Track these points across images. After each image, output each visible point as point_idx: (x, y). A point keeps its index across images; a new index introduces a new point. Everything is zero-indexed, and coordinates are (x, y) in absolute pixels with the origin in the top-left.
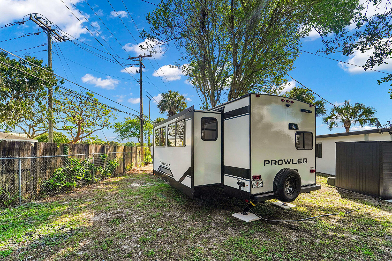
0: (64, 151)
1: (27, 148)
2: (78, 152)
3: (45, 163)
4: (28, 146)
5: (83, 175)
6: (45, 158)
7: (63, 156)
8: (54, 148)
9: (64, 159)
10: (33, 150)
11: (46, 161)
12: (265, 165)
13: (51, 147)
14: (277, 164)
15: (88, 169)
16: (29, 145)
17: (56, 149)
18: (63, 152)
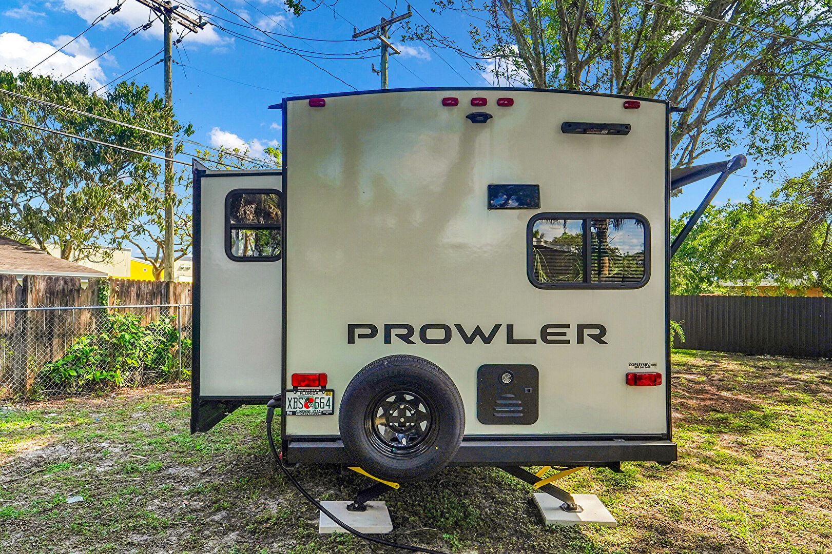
0: (99, 297)
1: (7, 289)
2: (138, 300)
3: (50, 321)
4: (9, 284)
5: (147, 357)
6: (48, 312)
7: (97, 309)
8: (71, 291)
9: (99, 314)
10: (21, 293)
11: (52, 319)
12: (351, 340)
13: (66, 286)
14: (416, 337)
15: (163, 342)
16: (12, 282)
17: (78, 291)
18: (96, 299)
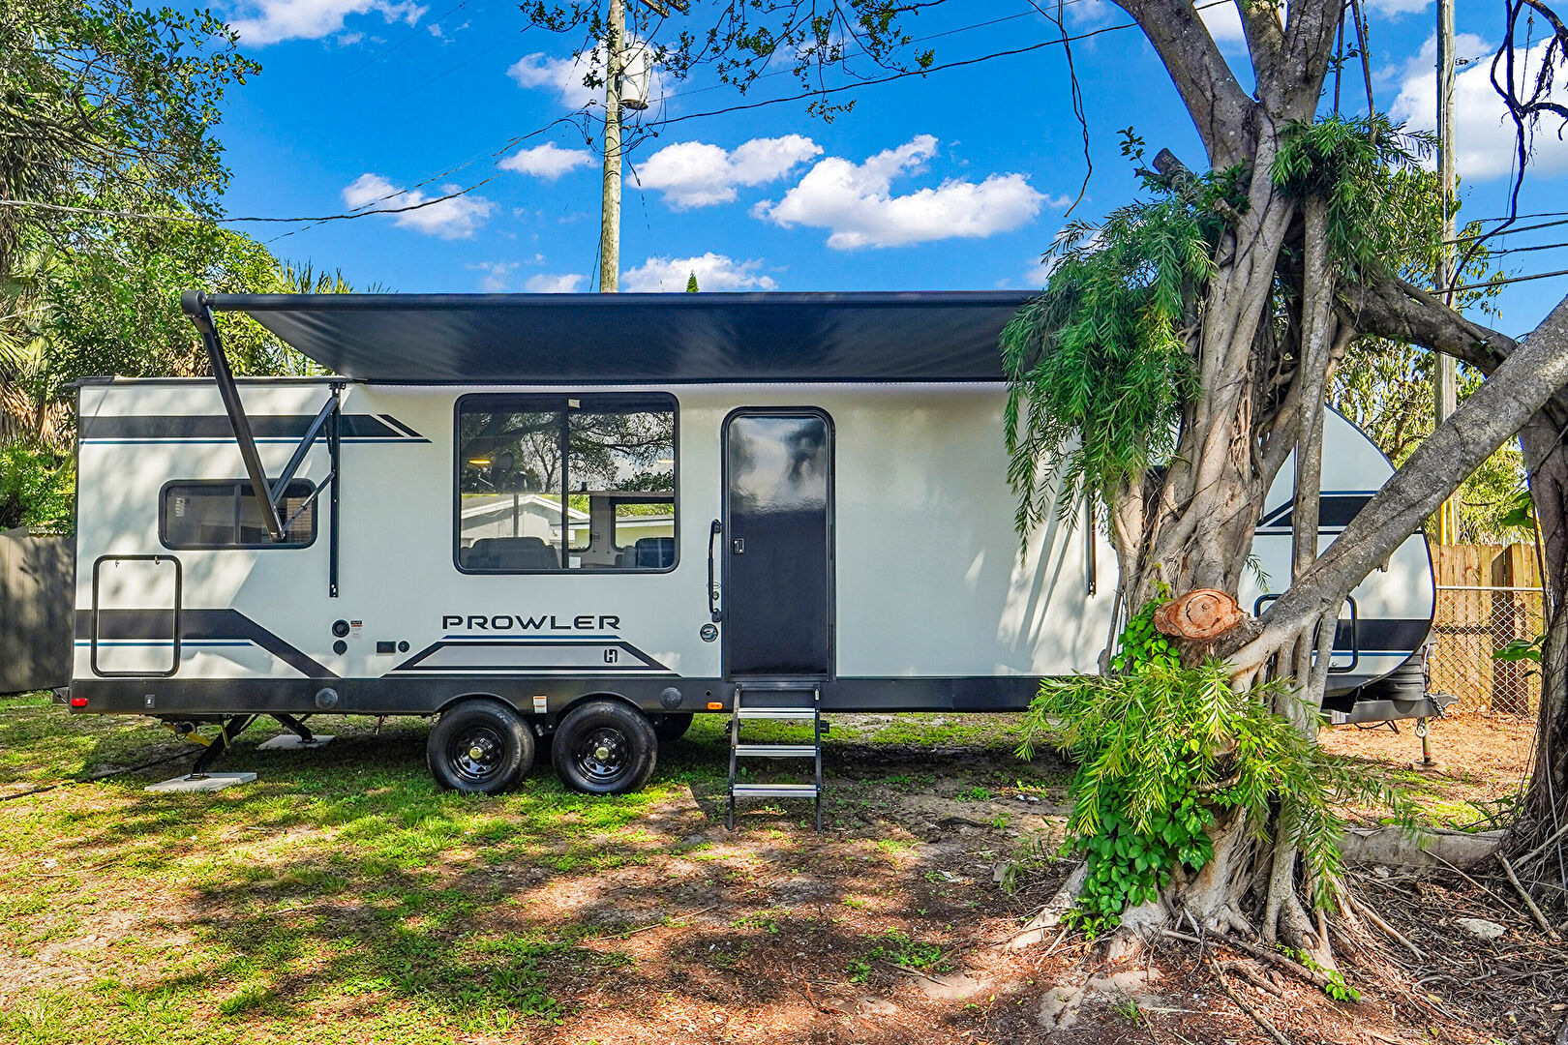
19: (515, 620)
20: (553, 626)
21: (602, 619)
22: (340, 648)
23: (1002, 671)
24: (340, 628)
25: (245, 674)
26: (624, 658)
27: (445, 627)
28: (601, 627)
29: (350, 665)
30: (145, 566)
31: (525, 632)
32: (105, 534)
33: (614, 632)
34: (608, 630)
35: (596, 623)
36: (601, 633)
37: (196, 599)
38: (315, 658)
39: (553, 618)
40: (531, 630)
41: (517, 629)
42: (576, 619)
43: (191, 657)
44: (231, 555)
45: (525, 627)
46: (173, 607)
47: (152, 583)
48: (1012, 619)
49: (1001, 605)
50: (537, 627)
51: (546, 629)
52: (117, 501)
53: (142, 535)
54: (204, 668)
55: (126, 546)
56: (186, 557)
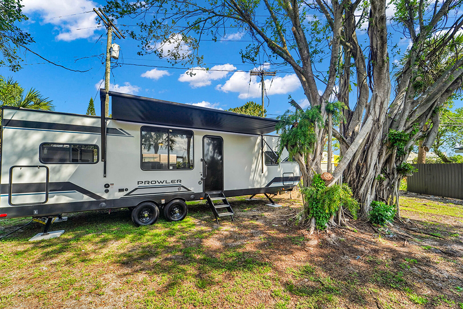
19: (157, 182)
20: (166, 183)
21: (177, 180)
22: (107, 191)
23: (250, 188)
24: (107, 186)
25: (73, 201)
26: (183, 189)
27: (138, 184)
28: (177, 182)
29: (109, 196)
30: (33, 169)
31: (159, 184)
32: (14, 158)
33: (180, 183)
34: (179, 183)
35: (176, 181)
36: (177, 184)
37: (54, 179)
38: (98, 194)
39: (166, 181)
40: (161, 184)
41: (157, 184)
42: (172, 181)
43: (53, 197)
44: (69, 166)
45: (159, 183)
46: (45, 182)
47: (36, 174)
48: (251, 177)
49: (250, 174)
50: (162, 183)
51: (164, 184)
52: (20, 147)
53: (31, 158)
54: (57, 200)
55: (24, 162)
56: (49, 166)
